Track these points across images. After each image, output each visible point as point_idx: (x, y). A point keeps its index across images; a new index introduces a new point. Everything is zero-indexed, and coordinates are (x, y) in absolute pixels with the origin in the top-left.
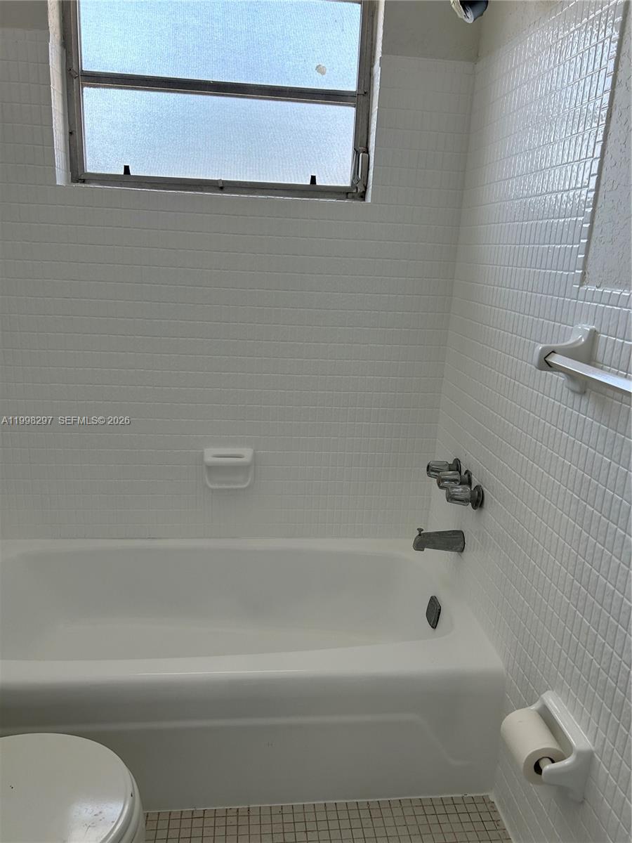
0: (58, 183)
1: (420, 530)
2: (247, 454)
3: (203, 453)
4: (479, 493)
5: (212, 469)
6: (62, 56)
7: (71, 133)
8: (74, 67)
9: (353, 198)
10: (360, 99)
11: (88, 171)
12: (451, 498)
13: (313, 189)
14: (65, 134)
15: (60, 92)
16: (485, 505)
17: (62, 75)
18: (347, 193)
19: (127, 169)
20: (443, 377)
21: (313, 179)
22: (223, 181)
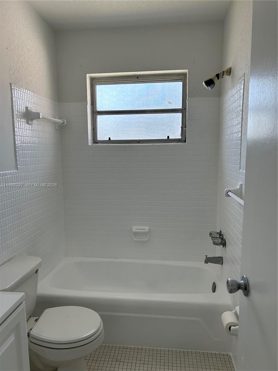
0: (89, 145)
1: (206, 256)
2: (147, 228)
3: (132, 228)
4: (224, 242)
5: (136, 234)
6: (91, 108)
7: (93, 129)
8: (95, 111)
9: (182, 142)
10: (183, 111)
11: (98, 139)
12: (215, 243)
13: (168, 140)
14: (92, 130)
15: (91, 118)
16: (226, 246)
17: (91, 113)
18: (180, 141)
19: (110, 138)
20: (217, 201)
21: (168, 137)
22: (139, 140)
